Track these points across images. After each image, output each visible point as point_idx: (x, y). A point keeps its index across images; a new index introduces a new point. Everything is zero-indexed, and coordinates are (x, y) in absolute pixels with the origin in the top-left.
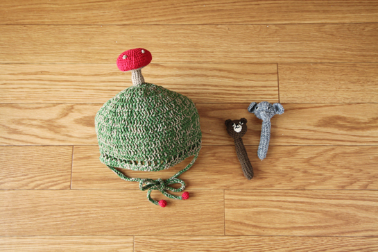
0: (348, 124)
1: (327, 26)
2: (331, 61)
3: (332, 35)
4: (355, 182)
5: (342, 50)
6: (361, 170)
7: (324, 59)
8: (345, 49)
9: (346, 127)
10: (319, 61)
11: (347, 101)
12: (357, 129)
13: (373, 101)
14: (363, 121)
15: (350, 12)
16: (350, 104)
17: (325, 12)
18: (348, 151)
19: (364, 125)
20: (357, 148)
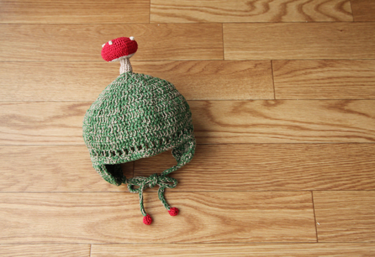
0: (22, 123)
1: (23, 27)
2: (19, 60)
3: (26, 35)
4: (14, 184)
5: (33, 49)
6: (23, 171)
7: (13, 57)
8: (36, 49)
9: (19, 126)
10: (7, 60)
11: (26, 100)
12: (31, 128)
13: (53, 99)
14: (38, 120)
15: (48, 13)
16: (28, 102)
17: (23, 13)
18: (15, 151)
19: (38, 124)
20: (25, 148)
